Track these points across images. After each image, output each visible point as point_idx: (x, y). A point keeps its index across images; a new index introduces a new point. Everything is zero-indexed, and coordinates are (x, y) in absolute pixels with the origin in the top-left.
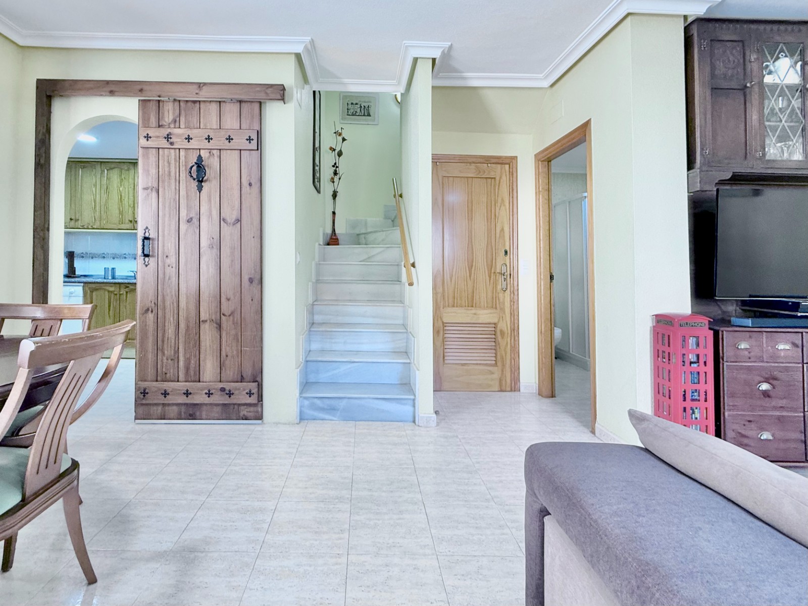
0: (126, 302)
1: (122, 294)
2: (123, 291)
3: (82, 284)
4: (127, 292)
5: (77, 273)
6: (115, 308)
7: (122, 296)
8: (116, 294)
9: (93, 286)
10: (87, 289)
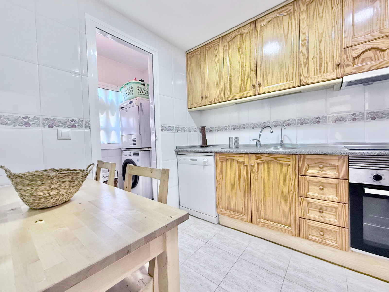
0: (258, 174)
1: (253, 166)
2: (254, 162)
3: (213, 154)
4: (258, 164)
5: (208, 144)
6: (245, 181)
7: (252, 168)
8: (246, 166)
9: (224, 156)
10: (217, 158)
